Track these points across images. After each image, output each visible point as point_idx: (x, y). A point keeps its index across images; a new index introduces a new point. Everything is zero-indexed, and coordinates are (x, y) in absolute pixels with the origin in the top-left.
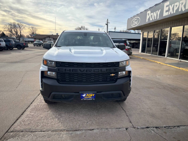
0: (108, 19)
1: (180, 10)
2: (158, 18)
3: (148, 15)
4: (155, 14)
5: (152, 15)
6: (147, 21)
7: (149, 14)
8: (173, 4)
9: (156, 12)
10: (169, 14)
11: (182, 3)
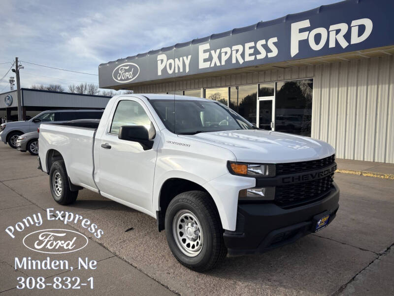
0: (17, 59)
1: (234, 61)
2: (187, 70)
3: (159, 62)
4: (178, 63)
5: (170, 65)
6: (160, 73)
7: (162, 61)
8: (219, 50)
9: (181, 59)
10: (213, 65)
11: (237, 51)
